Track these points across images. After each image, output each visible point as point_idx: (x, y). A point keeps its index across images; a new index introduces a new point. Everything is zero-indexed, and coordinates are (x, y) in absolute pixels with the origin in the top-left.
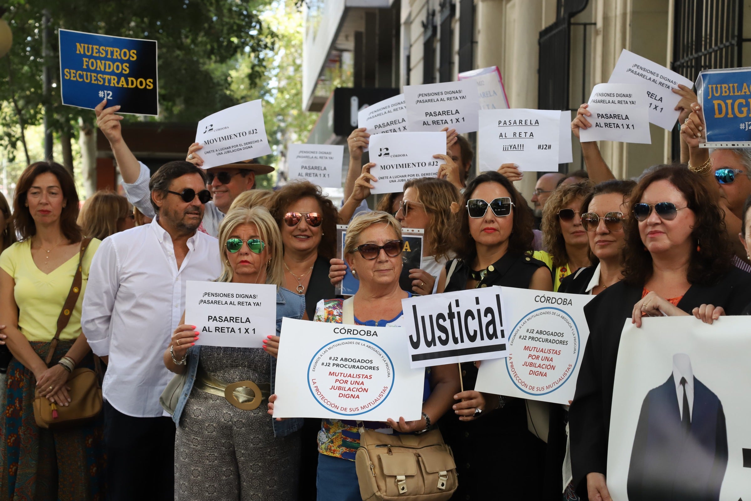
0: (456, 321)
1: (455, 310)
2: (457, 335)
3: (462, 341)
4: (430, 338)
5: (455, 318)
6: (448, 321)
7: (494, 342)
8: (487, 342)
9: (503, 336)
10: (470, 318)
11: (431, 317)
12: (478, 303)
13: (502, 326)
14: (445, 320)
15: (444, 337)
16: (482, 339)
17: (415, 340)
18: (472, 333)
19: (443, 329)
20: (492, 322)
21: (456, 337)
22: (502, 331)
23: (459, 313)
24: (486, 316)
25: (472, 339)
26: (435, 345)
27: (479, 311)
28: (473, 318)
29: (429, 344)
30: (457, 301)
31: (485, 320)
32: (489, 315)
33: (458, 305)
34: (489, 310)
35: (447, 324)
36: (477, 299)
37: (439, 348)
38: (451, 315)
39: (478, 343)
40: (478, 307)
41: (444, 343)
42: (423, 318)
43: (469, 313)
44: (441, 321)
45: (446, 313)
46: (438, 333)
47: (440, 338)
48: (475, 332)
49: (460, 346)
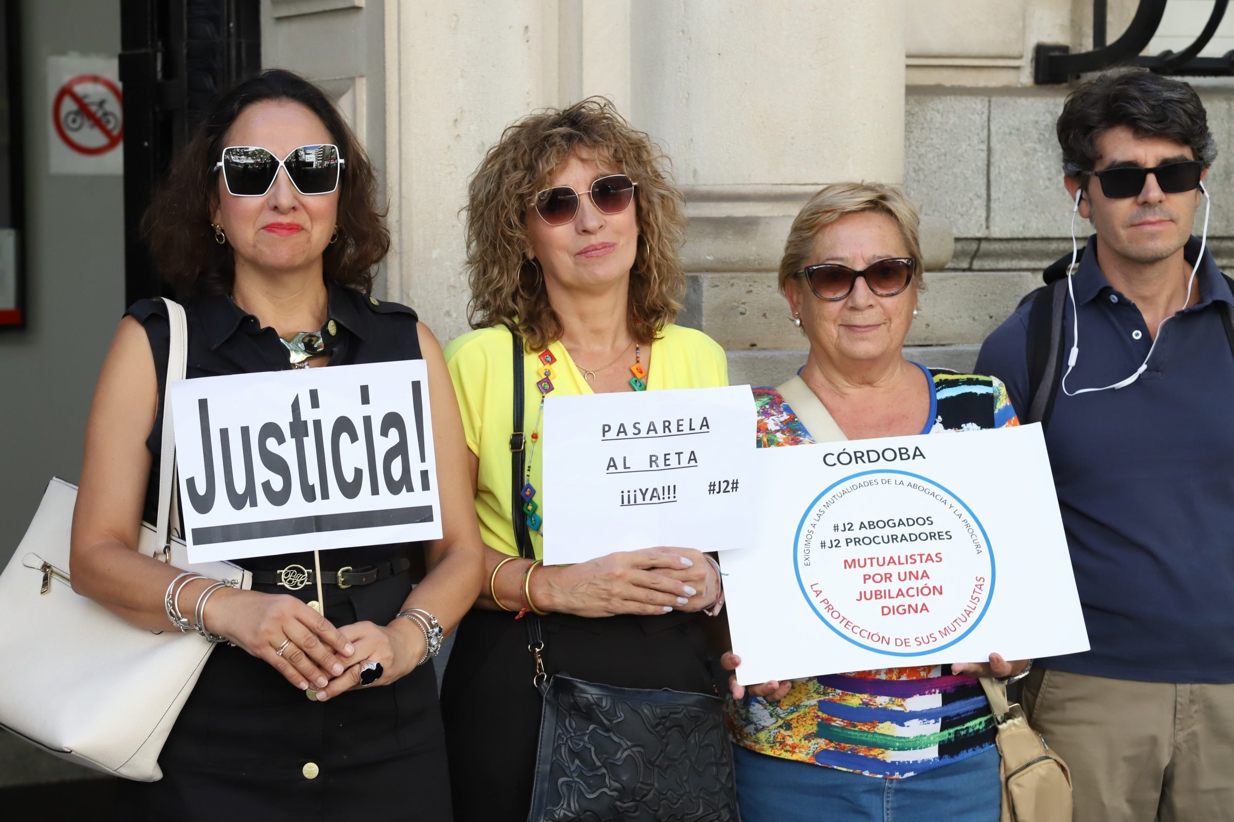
0: (309, 443)
1: (308, 414)
2: (313, 478)
3: (325, 496)
4: (240, 487)
5: (307, 435)
6: (291, 443)
7: (404, 500)
8: (386, 501)
9: (426, 486)
10: (345, 438)
11: (245, 431)
12: (365, 400)
13: (423, 459)
14: (281, 440)
15: (277, 483)
16: (375, 491)
17: (201, 489)
18: (349, 477)
19: (276, 464)
20: (401, 449)
21: (311, 484)
22: (424, 474)
23: (317, 424)
24: (384, 433)
25: (350, 490)
26: (254, 504)
27: (367, 420)
28: (354, 438)
29: (237, 502)
30: (314, 394)
31: (383, 445)
32: (394, 433)
33: (315, 404)
34: (393, 421)
35: (287, 451)
36: (364, 390)
37: (264, 511)
38: (299, 428)
39: (365, 502)
40: (366, 410)
41: (279, 498)
42: (224, 433)
43: (343, 425)
44: (272, 444)
45: (284, 422)
46: (262, 473)
47: (267, 486)
48: (358, 472)
49: (319, 508)
